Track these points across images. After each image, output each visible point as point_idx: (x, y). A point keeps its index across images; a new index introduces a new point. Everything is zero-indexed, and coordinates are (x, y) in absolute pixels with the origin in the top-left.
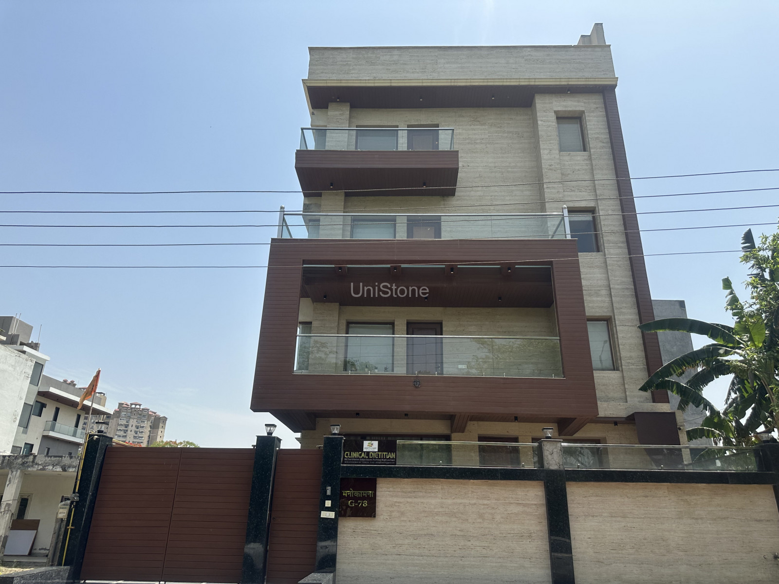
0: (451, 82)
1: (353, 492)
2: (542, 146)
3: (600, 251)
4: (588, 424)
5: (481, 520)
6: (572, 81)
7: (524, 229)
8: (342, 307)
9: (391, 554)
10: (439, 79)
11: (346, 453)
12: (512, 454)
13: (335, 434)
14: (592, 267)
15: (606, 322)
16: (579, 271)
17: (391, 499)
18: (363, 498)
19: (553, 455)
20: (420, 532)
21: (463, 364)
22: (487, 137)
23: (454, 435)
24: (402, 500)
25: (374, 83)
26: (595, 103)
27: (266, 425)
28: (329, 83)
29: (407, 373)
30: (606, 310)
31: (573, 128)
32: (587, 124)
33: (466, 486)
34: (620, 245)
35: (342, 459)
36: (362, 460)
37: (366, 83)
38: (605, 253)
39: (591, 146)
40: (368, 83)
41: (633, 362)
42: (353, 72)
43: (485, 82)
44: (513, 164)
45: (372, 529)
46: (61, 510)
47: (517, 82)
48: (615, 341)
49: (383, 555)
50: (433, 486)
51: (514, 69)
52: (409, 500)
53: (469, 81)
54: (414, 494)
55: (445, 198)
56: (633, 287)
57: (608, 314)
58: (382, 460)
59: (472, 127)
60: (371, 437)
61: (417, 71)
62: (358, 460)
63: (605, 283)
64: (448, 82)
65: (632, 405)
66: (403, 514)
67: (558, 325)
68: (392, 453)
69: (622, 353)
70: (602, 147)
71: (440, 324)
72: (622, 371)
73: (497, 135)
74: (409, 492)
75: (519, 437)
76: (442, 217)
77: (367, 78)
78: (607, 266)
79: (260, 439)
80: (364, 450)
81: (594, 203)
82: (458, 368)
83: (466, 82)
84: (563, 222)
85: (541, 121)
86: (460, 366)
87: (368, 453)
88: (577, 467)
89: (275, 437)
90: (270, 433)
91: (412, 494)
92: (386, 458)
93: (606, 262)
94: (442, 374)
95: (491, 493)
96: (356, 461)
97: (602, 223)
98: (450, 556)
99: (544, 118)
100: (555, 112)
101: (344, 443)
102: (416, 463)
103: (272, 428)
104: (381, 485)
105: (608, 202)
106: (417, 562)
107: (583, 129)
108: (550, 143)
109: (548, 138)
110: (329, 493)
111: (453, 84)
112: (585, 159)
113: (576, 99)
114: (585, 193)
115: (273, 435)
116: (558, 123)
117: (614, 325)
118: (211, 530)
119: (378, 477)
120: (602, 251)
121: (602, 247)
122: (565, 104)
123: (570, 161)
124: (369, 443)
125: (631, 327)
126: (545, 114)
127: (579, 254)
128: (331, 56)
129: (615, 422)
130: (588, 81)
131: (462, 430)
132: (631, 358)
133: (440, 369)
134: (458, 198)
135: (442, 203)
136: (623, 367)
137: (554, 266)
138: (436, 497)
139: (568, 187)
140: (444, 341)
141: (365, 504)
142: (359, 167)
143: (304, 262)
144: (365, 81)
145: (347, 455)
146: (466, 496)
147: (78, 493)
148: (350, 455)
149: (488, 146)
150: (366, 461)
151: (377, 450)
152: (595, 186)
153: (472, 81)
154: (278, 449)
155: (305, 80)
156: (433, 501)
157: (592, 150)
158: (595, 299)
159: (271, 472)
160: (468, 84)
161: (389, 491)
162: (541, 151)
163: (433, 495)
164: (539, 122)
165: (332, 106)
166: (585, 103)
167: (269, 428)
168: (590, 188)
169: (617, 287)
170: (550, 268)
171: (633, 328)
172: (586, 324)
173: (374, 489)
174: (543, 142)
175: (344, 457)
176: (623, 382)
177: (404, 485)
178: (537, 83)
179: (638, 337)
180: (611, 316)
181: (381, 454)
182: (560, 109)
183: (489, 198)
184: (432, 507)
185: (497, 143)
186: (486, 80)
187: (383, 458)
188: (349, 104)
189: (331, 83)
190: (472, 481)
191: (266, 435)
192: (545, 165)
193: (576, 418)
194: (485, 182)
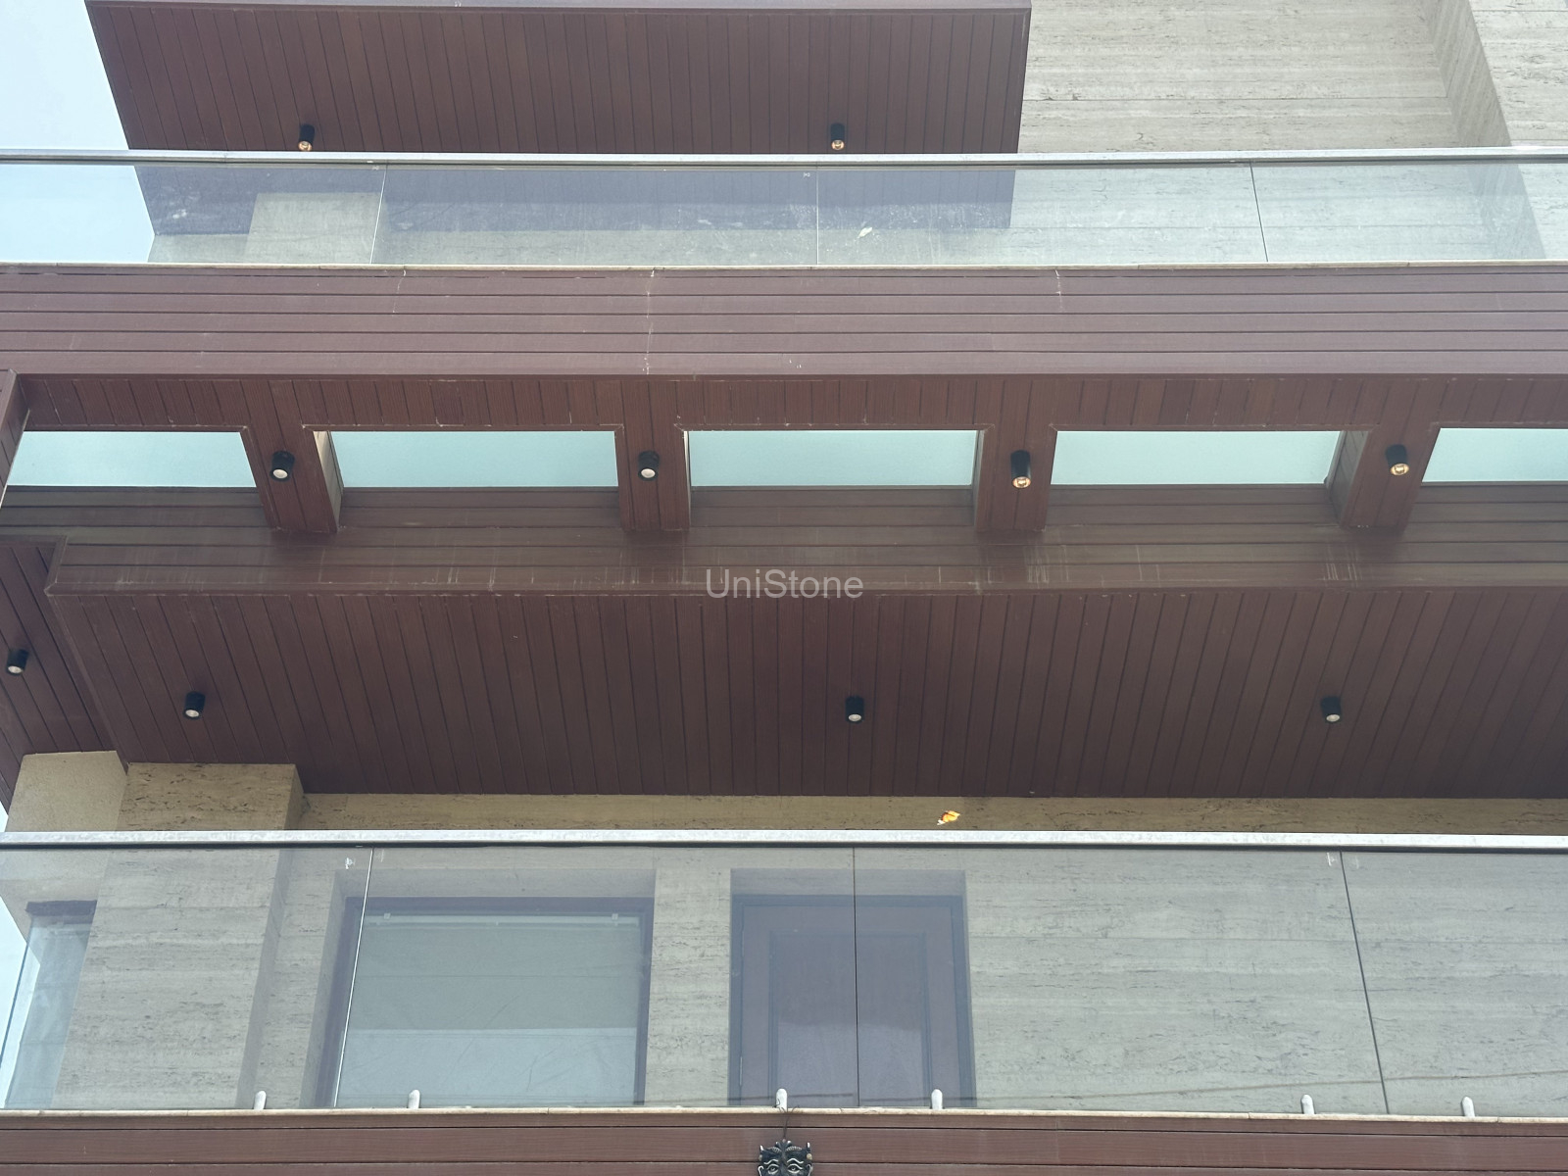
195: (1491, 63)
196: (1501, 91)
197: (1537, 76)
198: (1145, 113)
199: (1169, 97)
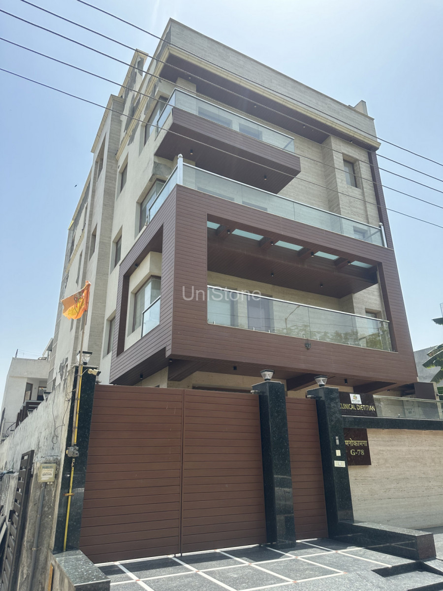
0: (283, 101)
1: (352, 441)
2: (337, 176)
6: (356, 135)
10: (275, 95)
17: (376, 447)
18: (360, 447)
20: (400, 477)
24: (383, 448)
26: (364, 156)
30: (378, 307)
32: (361, 169)
36: (353, 411)
39: (364, 186)
45: (368, 476)
46: (44, 471)
47: (325, 121)
49: (379, 499)
50: (402, 436)
52: (389, 448)
53: (296, 106)
54: (391, 443)
58: (367, 412)
61: (258, 81)
66: (386, 460)
68: (372, 406)
70: (370, 189)
74: (388, 441)
83: (293, 106)
85: (335, 156)
87: (355, 405)
96: (349, 412)
98: (421, 497)
100: (343, 154)
104: (370, 435)
106: (402, 504)
107: (356, 172)
108: (341, 175)
109: (339, 171)
110: (337, 442)
112: (360, 194)
113: (355, 149)
114: (362, 219)
119: (367, 427)
122: (348, 150)
123: (352, 193)
124: (353, 396)
126: (337, 152)
128: (190, 36)
130: (365, 139)
137: (383, 264)
138: (405, 445)
139: (352, 211)
141: (363, 453)
148: (343, 406)
151: (361, 403)
152: (367, 215)
156: (404, 449)
157: (364, 189)
162: (337, 179)
163: (402, 443)
165: (180, 83)
166: (358, 153)
168: (364, 216)
173: (365, 438)
177: (383, 435)
178: (336, 127)
181: (365, 407)
182: (345, 152)
184: (404, 454)
188: (197, 86)
195: (338, 190)
196: (339, 196)
197: (343, 195)
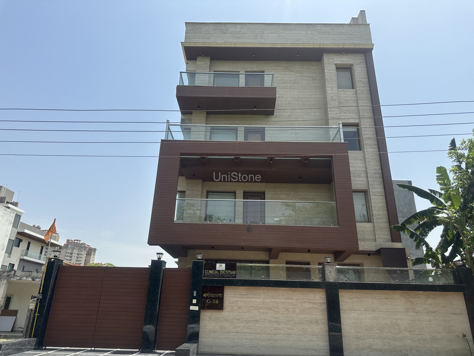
0: (272, 45)
1: (210, 294)
2: (327, 85)
3: (361, 149)
4: (352, 255)
5: (287, 312)
6: (346, 46)
7: (315, 136)
8: (204, 182)
9: (233, 332)
10: (265, 43)
11: (206, 271)
12: (306, 273)
13: (199, 259)
14: (357, 159)
15: (364, 193)
16: (349, 162)
17: (232, 299)
18: (216, 298)
19: (331, 273)
20: (250, 319)
21: (277, 218)
22: (294, 79)
23: (271, 261)
24: (239, 300)
25: (225, 45)
26: (360, 59)
27: (157, 253)
28: (197, 44)
29: (243, 223)
30: (365, 186)
31: (346, 75)
32: (355, 72)
33: (278, 291)
34: (373, 146)
35: (203, 274)
36: (216, 275)
37: (220, 45)
38: (364, 151)
39: (357, 85)
40: (222, 45)
41: (380, 217)
42: (212, 38)
43: (293, 45)
44: (309, 96)
45: (221, 317)
46: (31, 304)
47: (312, 45)
48: (369, 204)
49: (228, 333)
50: (258, 291)
51: (311, 37)
52: (244, 299)
53: (284, 44)
54: (247, 296)
55: (268, 116)
56: (381, 172)
57: (366, 188)
58: (228, 275)
59: (285, 73)
60: (221, 261)
61: (252, 38)
62: (213, 275)
63: (364, 169)
64: (271, 45)
65: (379, 243)
66: (240, 308)
67: (335, 194)
68: (234, 271)
69: (373, 212)
70: (364, 86)
71: (264, 193)
72: (374, 223)
73: (300, 78)
74: (244, 295)
75: (311, 262)
76: (266, 128)
77: (221, 42)
78: (365, 159)
79: (153, 261)
80: (217, 269)
81: (358, 121)
82: (274, 220)
83: (282, 45)
84: (339, 132)
85: (327, 70)
86: (276, 219)
87: (219, 271)
88: (345, 280)
89: (162, 261)
90: (159, 258)
91: (245, 296)
92: (230, 274)
93: (365, 157)
94: (265, 224)
95: (293, 296)
96: (212, 276)
97: (363, 133)
98: (268, 334)
99: (328, 68)
100: (336, 64)
101: (205, 265)
102: (248, 278)
103: (160, 255)
104: (227, 290)
105: (367, 120)
106: (248, 337)
107: (352, 75)
108: (332, 84)
109: (330, 80)
110: (195, 295)
111: (273, 46)
112: (353, 94)
113: (349, 57)
114: (352, 114)
115: (162, 259)
116: (337, 71)
117: (369, 195)
118: (123, 317)
119: (225, 285)
120: (362, 150)
121: (363, 147)
122: (341, 59)
123: (344, 95)
124: (220, 265)
125: (379, 196)
126: (329, 65)
127: (349, 151)
128: (199, 28)
129: (369, 254)
130: (356, 46)
131: (276, 257)
132: (379, 215)
133: (263, 220)
134: (276, 116)
135: (266, 119)
136: (374, 220)
137: (333, 158)
138: (260, 298)
139: (343, 111)
140: (266, 203)
141: (217, 302)
142: (215, 96)
143: (181, 154)
144: (219, 44)
145: (206, 272)
146: (278, 298)
147: (41, 293)
148: (208, 272)
149: (294, 85)
150: (218, 276)
151: (224, 269)
152: (359, 110)
153: (285, 44)
154: (164, 268)
155: (183, 42)
156: (258, 300)
157: (357, 88)
158: (358, 179)
159: (160, 282)
160: (283, 46)
161: (232, 294)
162: (327, 88)
163: (258, 296)
164: (326, 71)
165: (199, 59)
166: (353, 59)
167: (159, 255)
168: (356, 111)
169: (371, 172)
170: (331, 160)
171: (381, 197)
172: (352, 194)
173: (222, 292)
174: (328, 83)
175: (204, 273)
176: (373, 229)
177: (240, 291)
178: (325, 47)
179: (383, 202)
180: (367, 190)
181: (227, 272)
182: (338, 62)
183: (295, 116)
184: (258, 304)
185: (300, 83)
186: (293, 44)
187: (228, 274)
188: (209, 57)
189: (199, 44)
190: (282, 288)
191: (157, 259)
192: (329, 97)
193: (345, 251)
194: (292, 107)
195: (327, 98)
196: (328, 102)
197: (332, 100)
198: (290, 99)
199: (293, 97)
